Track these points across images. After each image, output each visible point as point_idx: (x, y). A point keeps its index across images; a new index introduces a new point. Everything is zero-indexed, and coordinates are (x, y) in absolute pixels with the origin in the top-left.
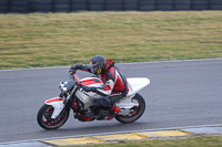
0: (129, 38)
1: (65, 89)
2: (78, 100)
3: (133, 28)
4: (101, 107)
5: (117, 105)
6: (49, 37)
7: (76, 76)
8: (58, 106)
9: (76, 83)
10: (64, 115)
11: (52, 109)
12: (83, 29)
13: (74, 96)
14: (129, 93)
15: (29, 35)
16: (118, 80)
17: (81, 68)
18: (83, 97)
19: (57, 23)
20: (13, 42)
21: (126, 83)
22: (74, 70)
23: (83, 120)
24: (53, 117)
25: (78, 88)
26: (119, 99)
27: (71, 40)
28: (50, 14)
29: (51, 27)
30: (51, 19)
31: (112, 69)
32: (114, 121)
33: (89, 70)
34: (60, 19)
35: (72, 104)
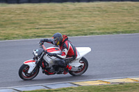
0: (126, 18)
1: (37, 54)
2: (45, 62)
3: (129, 12)
4: (60, 66)
5: (70, 64)
6: (75, 17)
7: (43, 46)
8: (32, 65)
9: (44, 51)
10: (36, 71)
11: (28, 67)
12: (97, 13)
13: (42, 59)
14: (78, 57)
15: (63, 17)
16: (70, 49)
17: (47, 41)
18: (48, 59)
19: (81, 9)
20: (53, 21)
21: (75, 51)
22: (43, 42)
23: (48, 74)
24: (29, 72)
25: (45, 54)
26: (71, 61)
27: (90, 19)
28: (76, 3)
29: (77, 11)
30: (77, 6)
31: (67, 42)
32: (68, 74)
33: (52, 43)
34: (82, 6)
35: (41, 64)
